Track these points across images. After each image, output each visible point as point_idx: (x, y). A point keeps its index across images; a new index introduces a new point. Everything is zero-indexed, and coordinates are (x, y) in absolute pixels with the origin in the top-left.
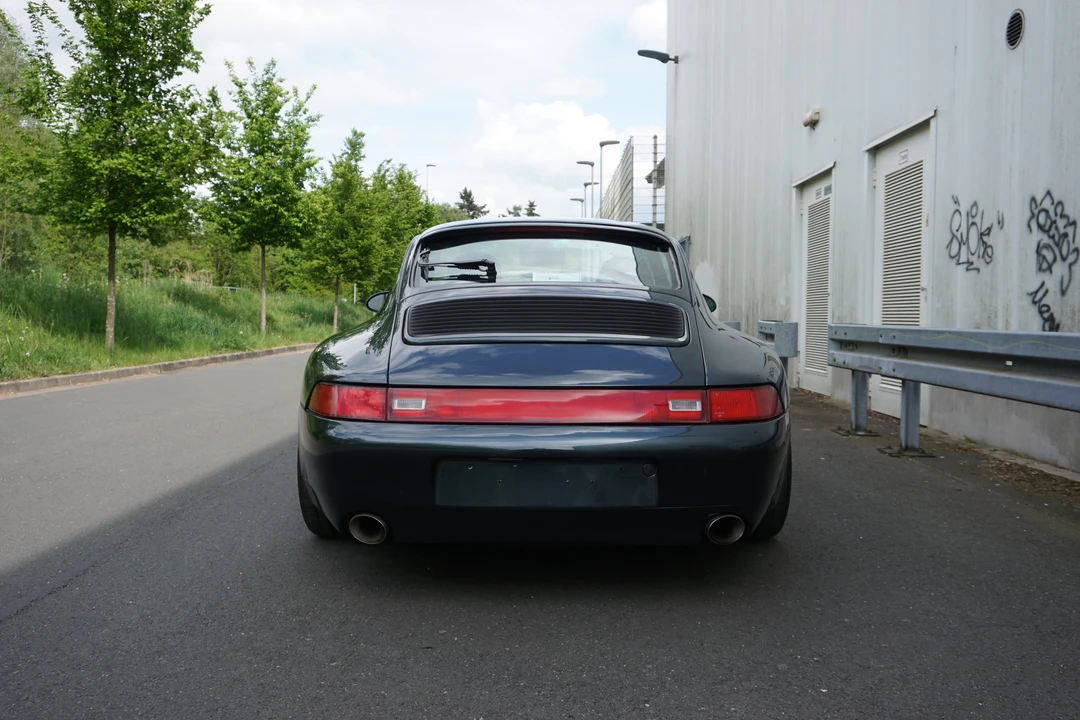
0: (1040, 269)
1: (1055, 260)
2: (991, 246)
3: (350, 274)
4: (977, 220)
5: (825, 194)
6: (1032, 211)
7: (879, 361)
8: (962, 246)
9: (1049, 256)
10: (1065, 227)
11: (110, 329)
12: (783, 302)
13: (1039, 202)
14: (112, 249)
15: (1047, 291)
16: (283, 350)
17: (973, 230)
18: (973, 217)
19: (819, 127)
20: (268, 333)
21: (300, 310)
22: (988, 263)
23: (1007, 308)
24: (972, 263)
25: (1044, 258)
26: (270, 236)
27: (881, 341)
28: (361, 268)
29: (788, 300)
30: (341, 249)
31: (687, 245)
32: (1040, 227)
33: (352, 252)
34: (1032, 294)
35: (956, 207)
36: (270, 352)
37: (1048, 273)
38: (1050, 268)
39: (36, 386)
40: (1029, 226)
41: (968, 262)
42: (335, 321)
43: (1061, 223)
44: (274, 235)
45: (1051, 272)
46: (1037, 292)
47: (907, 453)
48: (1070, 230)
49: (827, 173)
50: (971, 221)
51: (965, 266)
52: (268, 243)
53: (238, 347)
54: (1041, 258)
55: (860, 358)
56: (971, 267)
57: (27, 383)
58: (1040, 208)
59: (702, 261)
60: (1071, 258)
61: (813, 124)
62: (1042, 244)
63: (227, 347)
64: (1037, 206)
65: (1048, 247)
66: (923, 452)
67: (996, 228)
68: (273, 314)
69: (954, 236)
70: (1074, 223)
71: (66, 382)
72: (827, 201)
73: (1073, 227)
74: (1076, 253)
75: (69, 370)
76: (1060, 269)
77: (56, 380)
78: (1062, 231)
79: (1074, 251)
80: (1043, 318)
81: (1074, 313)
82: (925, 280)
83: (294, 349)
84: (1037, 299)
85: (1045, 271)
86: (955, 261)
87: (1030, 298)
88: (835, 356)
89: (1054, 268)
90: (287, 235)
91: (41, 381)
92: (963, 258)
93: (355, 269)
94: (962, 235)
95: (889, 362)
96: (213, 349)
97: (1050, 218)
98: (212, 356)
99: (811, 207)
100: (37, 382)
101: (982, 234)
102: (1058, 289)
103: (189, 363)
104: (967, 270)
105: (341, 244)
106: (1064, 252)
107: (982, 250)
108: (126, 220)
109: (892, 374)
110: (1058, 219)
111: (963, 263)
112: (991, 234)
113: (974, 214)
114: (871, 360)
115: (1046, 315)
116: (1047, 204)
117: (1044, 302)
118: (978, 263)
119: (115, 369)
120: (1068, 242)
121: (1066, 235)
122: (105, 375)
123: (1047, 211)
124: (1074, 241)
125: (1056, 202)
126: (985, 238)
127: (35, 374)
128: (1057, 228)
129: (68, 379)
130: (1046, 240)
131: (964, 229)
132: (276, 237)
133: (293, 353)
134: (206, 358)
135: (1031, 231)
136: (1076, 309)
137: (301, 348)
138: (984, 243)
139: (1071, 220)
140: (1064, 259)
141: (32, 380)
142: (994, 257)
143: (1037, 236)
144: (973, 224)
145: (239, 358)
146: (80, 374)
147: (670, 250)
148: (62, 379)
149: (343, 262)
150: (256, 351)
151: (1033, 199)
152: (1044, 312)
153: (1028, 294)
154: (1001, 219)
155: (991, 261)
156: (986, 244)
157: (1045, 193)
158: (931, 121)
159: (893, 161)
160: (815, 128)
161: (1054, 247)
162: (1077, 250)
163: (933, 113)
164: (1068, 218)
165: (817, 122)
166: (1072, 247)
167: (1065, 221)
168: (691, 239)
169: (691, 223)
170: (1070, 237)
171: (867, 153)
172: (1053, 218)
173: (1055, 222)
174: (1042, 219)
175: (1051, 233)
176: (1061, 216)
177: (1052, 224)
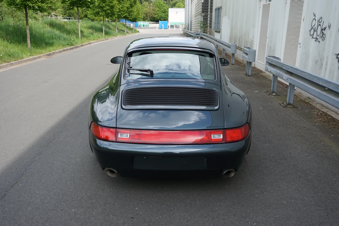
2: (325, 34)
3: (107, 15)
4: (321, 24)
5: (269, 1)
7: (282, 74)
8: (315, 32)
11: (29, 42)
12: (252, 37)
14: (26, 14)
16: (87, 44)
17: (319, 27)
18: (320, 22)
20: (81, 38)
21: (92, 28)
22: (323, 40)
23: (327, 57)
24: (317, 39)
26: (80, 4)
27: (284, 68)
28: (111, 13)
29: (253, 37)
30: (104, 6)
33: (108, 7)
34: (337, 55)
35: (314, 17)
36: (82, 46)
39: (6, 66)
41: (316, 38)
42: (104, 31)
44: (81, 4)
47: (288, 106)
50: (319, 24)
51: (315, 39)
52: (79, 7)
53: (72, 45)
55: (276, 71)
56: (317, 40)
57: (3, 66)
59: (225, 16)
63: (68, 45)
66: (294, 106)
67: (327, 28)
68: (83, 29)
69: (312, 28)
71: (16, 64)
72: (269, 4)
75: (16, 59)
77: (12, 63)
82: (300, 41)
83: (90, 43)
86: (312, 37)
87: (336, 56)
88: (268, 68)
90: (86, 4)
91: (8, 64)
92: (315, 36)
93: (109, 13)
94: (315, 28)
95: (286, 76)
96: (64, 46)
98: (63, 49)
99: (264, 5)
100: (6, 65)
101: (322, 29)
103: (56, 52)
104: (315, 41)
105: (104, 5)
107: (321, 35)
108: (30, 4)
109: (286, 80)
111: (314, 38)
112: (325, 30)
113: (320, 21)
114: (279, 73)
118: (320, 39)
119: (31, 57)
122: (28, 60)
126: (323, 31)
127: (5, 62)
129: (16, 63)
131: (316, 26)
132: (82, 5)
133: (90, 45)
134: (61, 50)
137: (93, 43)
138: (322, 32)
141: (5, 64)
142: (326, 38)
144: (320, 25)
145: (72, 49)
146: (20, 60)
147: (214, 57)
148: (15, 63)
149: (105, 11)
150: (78, 45)
153: (335, 54)
154: (330, 25)
155: (324, 40)
156: (323, 33)
168: (222, 7)
169: (222, 2)
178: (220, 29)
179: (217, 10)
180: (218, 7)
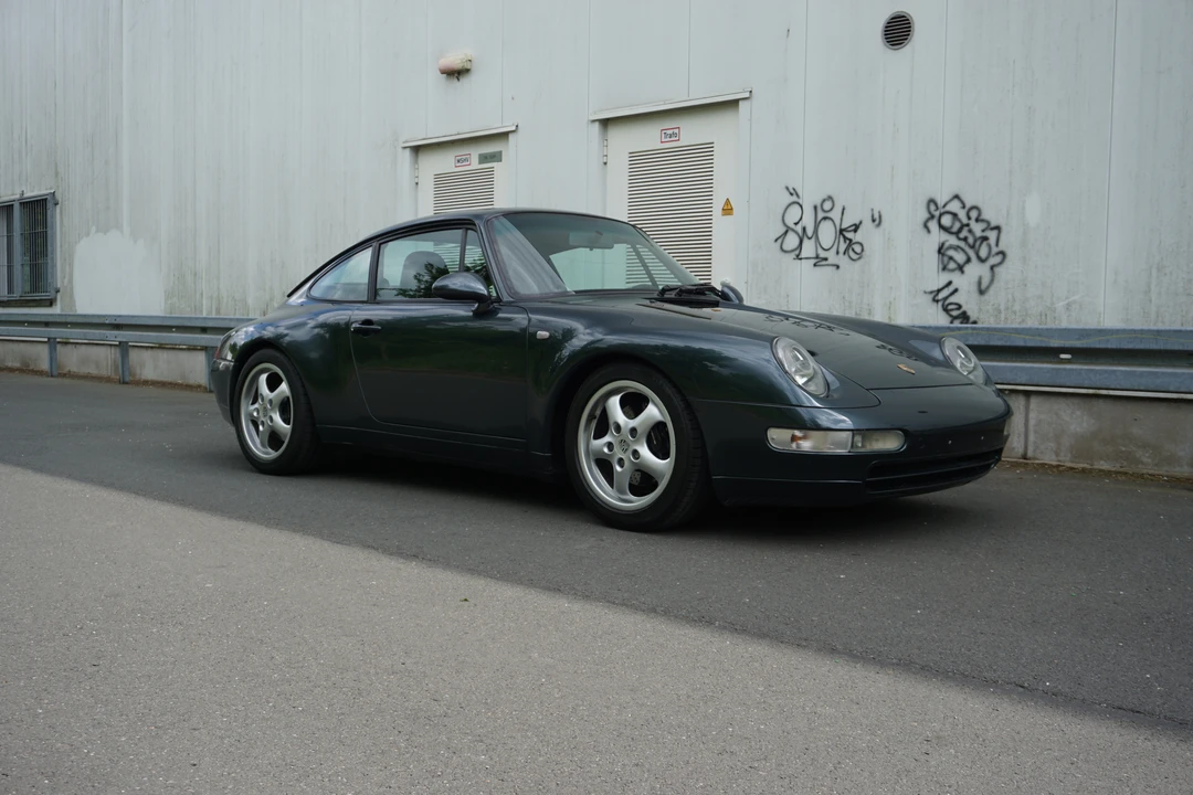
0: (944, 269)
1: (969, 260)
2: (858, 243)
4: (835, 215)
5: (480, 163)
6: (930, 212)
8: (806, 241)
9: (960, 257)
10: (983, 231)
13: (940, 204)
15: (956, 290)
17: (827, 225)
18: (826, 211)
19: (465, 80)
22: (854, 260)
23: (890, 305)
24: (826, 259)
25: (951, 258)
31: (50, 205)
32: (941, 227)
34: (931, 292)
35: (794, 198)
37: (958, 273)
38: (961, 268)
40: (926, 227)
41: (817, 257)
43: (977, 228)
45: (963, 272)
46: (939, 291)
48: (992, 235)
49: (504, 135)
50: (821, 215)
51: (814, 261)
54: (946, 259)
56: (823, 262)
58: (942, 211)
60: (995, 260)
61: (456, 73)
62: (947, 245)
64: (937, 208)
65: (957, 248)
67: (867, 225)
69: (788, 228)
70: (998, 228)
72: (487, 171)
73: (995, 232)
74: (998, 259)
76: (975, 270)
78: (978, 233)
79: (998, 254)
80: (951, 316)
81: (1000, 312)
84: (941, 296)
85: (953, 270)
86: (793, 255)
89: (966, 268)
92: (808, 252)
94: (804, 229)
97: (960, 221)
99: (442, 175)
101: (842, 231)
102: (974, 288)
104: (815, 265)
106: (983, 252)
107: (843, 246)
110: (973, 224)
111: (807, 257)
112: (859, 231)
113: (829, 208)
115: (955, 313)
116: (954, 206)
117: (952, 300)
118: (837, 259)
120: (989, 246)
121: (985, 239)
123: (955, 215)
124: (997, 245)
125: (968, 206)
126: (849, 235)
128: (970, 231)
130: (953, 240)
131: (808, 222)
135: (929, 231)
136: (1002, 307)
138: (845, 238)
139: (993, 224)
140: (982, 261)
142: (866, 254)
143: (937, 237)
144: (825, 218)
151: (932, 201)
152: (952, 310)
153: (925, 292)
154: (876, 216)
155: (859, 258)
156: (850, 240)
157: (951, 197)
158: (741, 103)
159: (648, 138)
160: (461, 78)
161: (967, 249)
162: (1003, 253)
163: (747, 95)
164: (988, 223)
165: (468, 71)
166: (995, 250)
167: (983, 226)
168: (58, 196)
169: (57, 174)
170: (992, 241)
171: (597, 124)
172: (965, 221)
173: (968, 225)
174: (946, 221)
175: (962, 235)
176: (977, 220)
177: (963, 226)
178: (58, 291)
179: (17, 209)
180: (18, 196)
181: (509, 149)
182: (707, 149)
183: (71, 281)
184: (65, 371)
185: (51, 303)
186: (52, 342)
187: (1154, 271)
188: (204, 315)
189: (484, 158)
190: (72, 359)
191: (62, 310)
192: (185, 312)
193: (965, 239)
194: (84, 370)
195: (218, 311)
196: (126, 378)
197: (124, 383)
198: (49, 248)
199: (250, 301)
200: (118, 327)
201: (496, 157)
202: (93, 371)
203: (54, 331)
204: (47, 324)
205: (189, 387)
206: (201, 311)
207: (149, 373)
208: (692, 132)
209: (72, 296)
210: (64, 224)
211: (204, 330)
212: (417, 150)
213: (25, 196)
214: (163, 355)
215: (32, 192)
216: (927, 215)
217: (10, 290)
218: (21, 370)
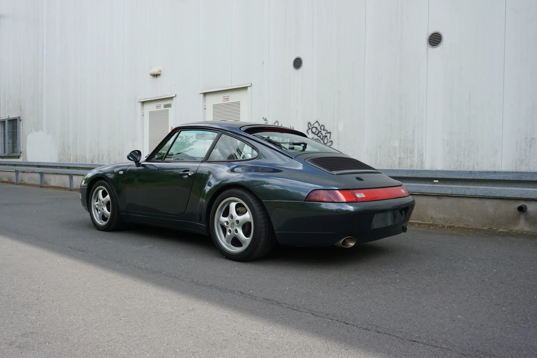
5: (164, 108)
13: (312, 124)
19: (159, 78)
31: (18, 121)
32: (312, 132)
35: (266, 122)
40: (308, 132)
43: (324, 133)
48: (328, 135)
49: (171, 98)
58: (313, 126)
59: (36, 131)
61: (156, 76)
64: (311, 126)
65: (317, 140)
70: (330, 133)
72: (167, 110)
73: (329, 134)
74: (330, 143)
78: (324, 135)
79: (330, 142)
97: (318, 130)
99: (151, 112)
106: (326, 141)
110: (322, 131)
116: (316, 125)
120: (327, 139)
121: (326, 136)
123: (317, 128)
125: (321, 125)
128: (321, 134)
130: (316, 137)
139: (329, 131)
140: (326, 144)
143: (312, 136)
151: (309, 123)
157: (315, 122)
158: (248, 88)
159: (219, 99)
160: (158, 78)
161: (320, 140)
162: (332, 141)
163: (250, 85)
164: (327, 131)
165: (159, 75)
166: (329, 140)
167: (325, 132)
168: (21, 118)
169: (21, 109)
170: (328, 137)
171: (202, 94)
172: (320, 130)
173: (321, 132)
174: (314, 130)
175: (319, 135)
176: (324, 130)
177: (319, 132)
178: (21, 153)
179: (7, 122)
180: (7, 118)
181: (173, 103)
182: (238, 104)
183: (25, 149)
184: (23, 183)
185: (19, 157)
186: (17, 172)
187: (378, 148)
188: (72, 163)
189: (166, 106)
190: (26, 178)
191: (23, 160)
192: (65, 161)
193: (320, 137)
194: (31, 182)
195: (76, 161)
196: (43, 185)
197: (42, 187)
198: (18, 137)
199: (87, 157)
200: (39, 166)
201: (169, 106)
202: (34, 183)
203: (17, 168)
204: (15, 165)
205: (65, 189)
206: (70, 161)
207: (53, 184)
208: (233, 97)
209: (26, 154)
210: (24, 128)
211: (68, 168)
212: (143, 103)
213: (10, 117)
214: (58, 176)
215: (12, 116)
216: (308, 128)
217: (5, 152)
218: (7, 182)
